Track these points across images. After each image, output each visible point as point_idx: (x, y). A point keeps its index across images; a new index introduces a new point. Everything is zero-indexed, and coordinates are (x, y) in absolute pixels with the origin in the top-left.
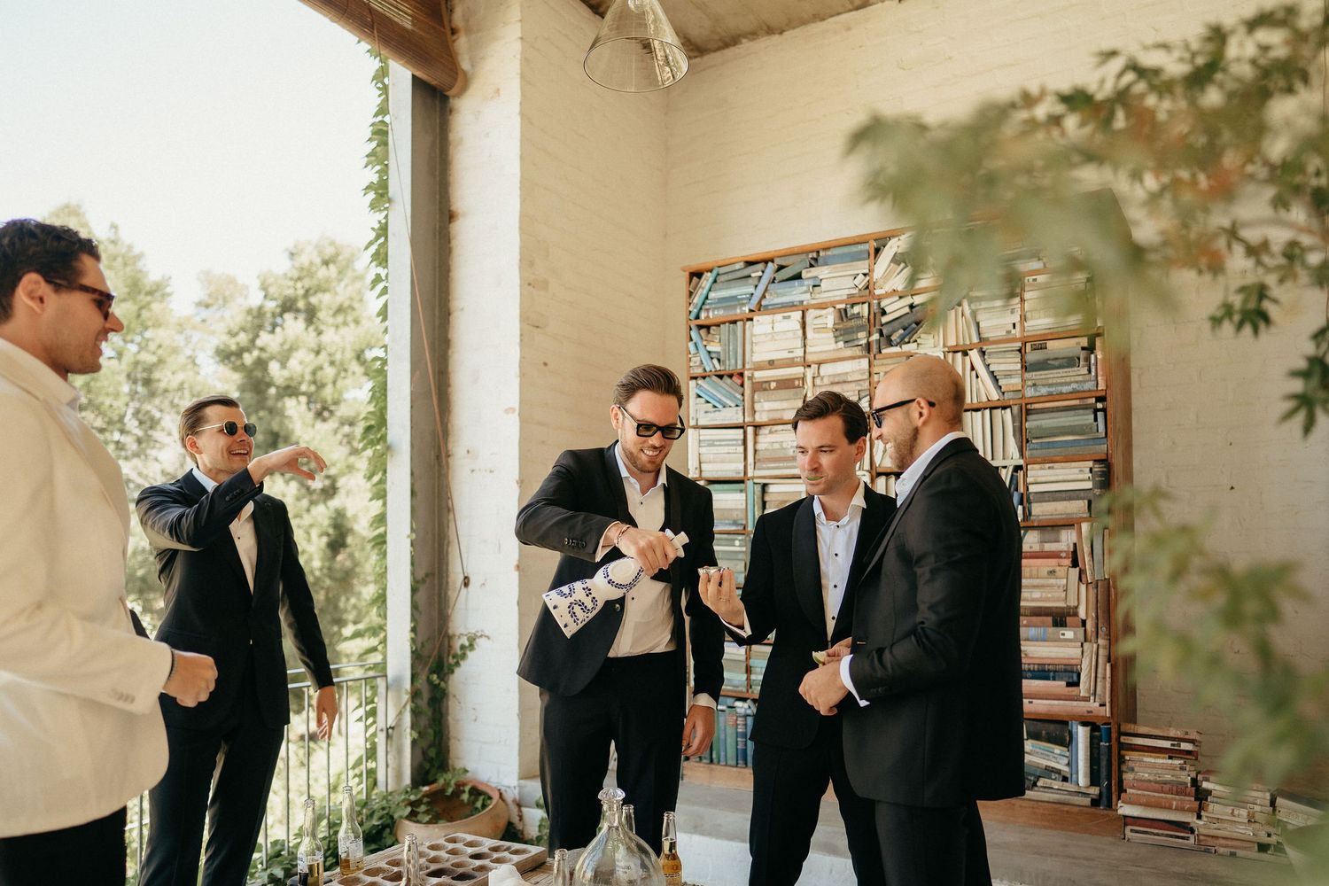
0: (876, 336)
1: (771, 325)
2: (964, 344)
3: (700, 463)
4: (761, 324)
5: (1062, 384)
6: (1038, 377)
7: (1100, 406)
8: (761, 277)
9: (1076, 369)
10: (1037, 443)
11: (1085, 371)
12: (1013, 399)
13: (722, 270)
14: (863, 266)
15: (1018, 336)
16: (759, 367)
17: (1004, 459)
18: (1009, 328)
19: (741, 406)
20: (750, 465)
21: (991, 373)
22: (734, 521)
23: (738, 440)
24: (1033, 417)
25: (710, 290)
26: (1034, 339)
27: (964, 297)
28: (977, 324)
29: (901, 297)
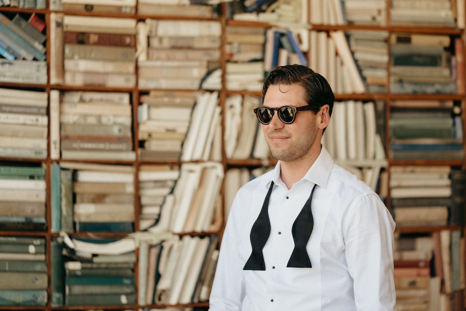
2: (329, 25)
5: (427, 84)
6: (405, 73)
7: (457, 110)
9: (438, 69)
11: (446, 72)
12: (379, 93)
15: (383, 24)
16: (71, 11)
17: (367, 159)
18: (375, 13)
19: (45, 60)
20: (55, 143)
21: (356, 61)
22: (27, 218)
23: (39, 108)
24: (397, 115)
26: (400, 30)
28: (343, 3)
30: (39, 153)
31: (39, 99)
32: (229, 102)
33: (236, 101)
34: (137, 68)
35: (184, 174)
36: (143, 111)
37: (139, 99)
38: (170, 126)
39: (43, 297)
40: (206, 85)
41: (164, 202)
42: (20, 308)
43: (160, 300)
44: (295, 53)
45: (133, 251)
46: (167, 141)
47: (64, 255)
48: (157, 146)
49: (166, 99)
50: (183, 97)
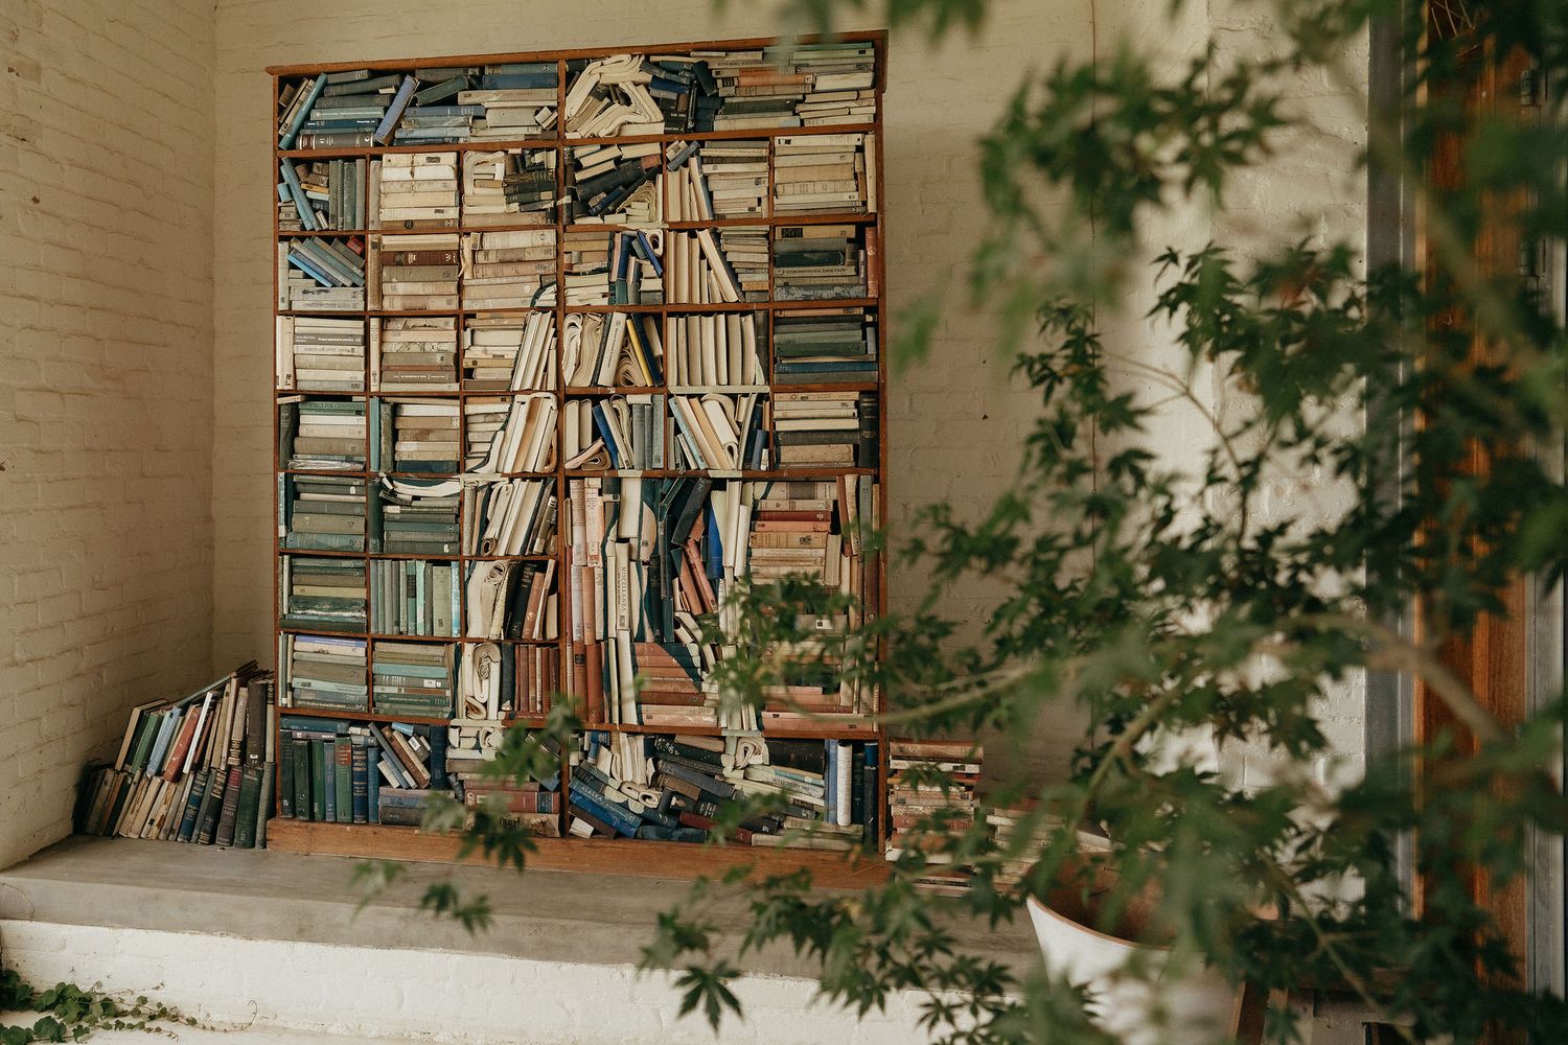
0: (566, 200)
1: (410, 169)
2: (693, 222)
3: (295, 368)
4: (394, 168)
5: (823, 287)
6: (791, 275)
7: (869, 318)
8: (394, 95)
9: (840, 267)
10: (788, 364)
11: (851, 271)
12: (757, 302)
13: (332, 79)
14: (549, 96)
15: (765, 215)
17: (743, 384)
18: (754, 204)
19: (363, 285)
20: (374, 375)
21: (729, 266)
22: (347, 457)
23: (358, 337)
24: (783, 328)
25: (312, 107)
26: (787, 222)
27: (692, 156)
28: (710, 195)
29: (603, 147)
30: (356, 386)
31: (354, 328)
32: (566, 322)
33: (576, 319)
34: (460, 288)
35: (515, 406)
36: (467, 336)
37: (464, 323)
38: (498, 351)
39: (360, 543)
40: (537, 304)
41: (495, 438)
42: (339, 554)
43: (486, 551)
44: (647, 258)
45: (458, 494)
46: (496, 369)
47: (381, 498)
48: (482, 374)
49: (493, 322)
50: (514, 318)
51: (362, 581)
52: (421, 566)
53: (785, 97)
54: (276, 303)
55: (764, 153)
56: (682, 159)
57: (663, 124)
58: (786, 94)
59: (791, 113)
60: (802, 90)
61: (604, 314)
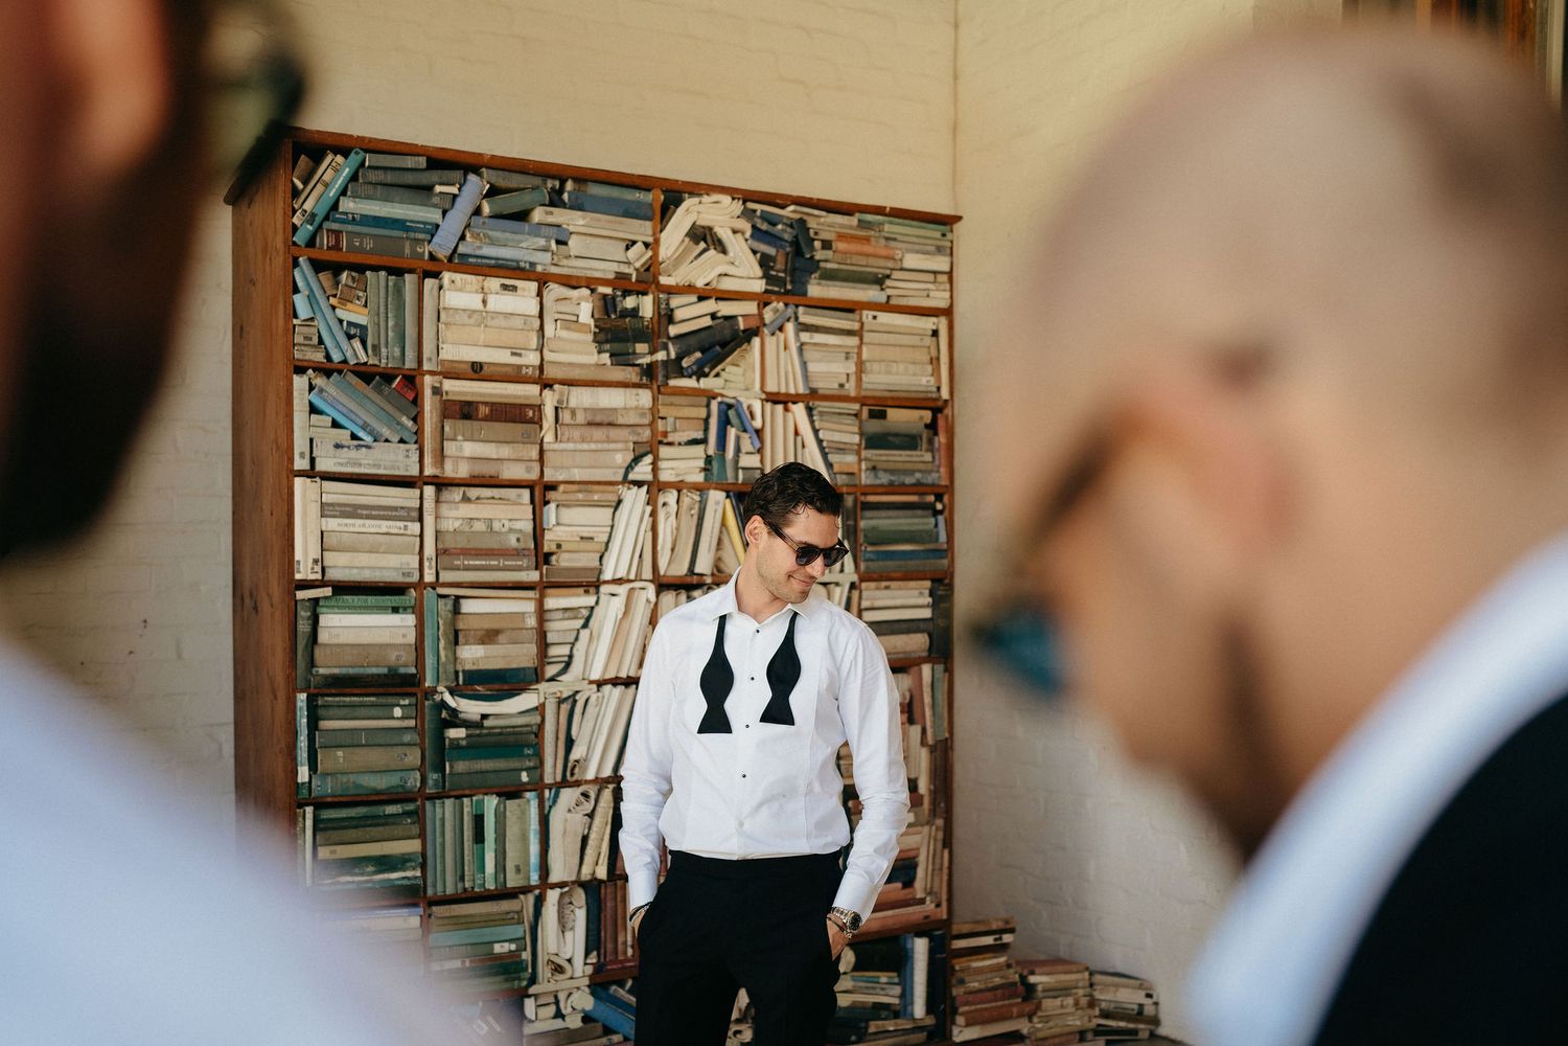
0: (661, 355)
1: (481, 296)
2: (787, 395)
3: (323, 551)
4: (459, 293)
5: (905, 472)
6: (879, 458)
7: (939, 506)
8: (455, 196)
9: (919, 453)
10: (873, 552)
11: (928, 457)
12: (847, 485)
13: (373, 159)
14: (642, 230)
15: (853, 394)
16: (452, 372)
18: (843, 380)
19: (416, 443)
20: (430, 559)
21: (820, 442)
22: (390, 669)
23: (409, 509)
24: (868, 514)
25: (344, 193)
26: (874, 403)
27: (788, 320)
28: (804, 364)
29: (701, 299)
30: (409, 574)
31: (406, 497)
32: (661, 499)
33: (671, 497)
34: (541, 452)
35: (603, 598)
36: (550, 512)
37: (545, 496)
38: (586, 532)
39: (415, 780)
40: (631, 477)
41: (577, 639)
42: (382, 797)
43: (572, 774)
44: (745, 431)
45: (536, 708)
46: (582, 554)
47: (445, 719)
48: (568, 560)
49: (580, 496)
50: (603, 493)
51: (415, 830)
52: (491, 803)
53: (875, 270)
54: (291, 460)
55: (856, 326)
56: (778, 323)
57: (764, 281)
58: (876, 266)
59: (878, 287)
60: (890, 264)
61: (700, 489)
